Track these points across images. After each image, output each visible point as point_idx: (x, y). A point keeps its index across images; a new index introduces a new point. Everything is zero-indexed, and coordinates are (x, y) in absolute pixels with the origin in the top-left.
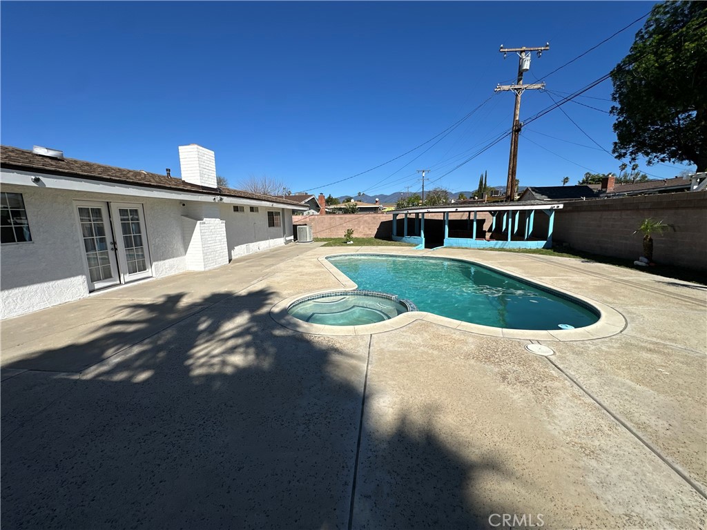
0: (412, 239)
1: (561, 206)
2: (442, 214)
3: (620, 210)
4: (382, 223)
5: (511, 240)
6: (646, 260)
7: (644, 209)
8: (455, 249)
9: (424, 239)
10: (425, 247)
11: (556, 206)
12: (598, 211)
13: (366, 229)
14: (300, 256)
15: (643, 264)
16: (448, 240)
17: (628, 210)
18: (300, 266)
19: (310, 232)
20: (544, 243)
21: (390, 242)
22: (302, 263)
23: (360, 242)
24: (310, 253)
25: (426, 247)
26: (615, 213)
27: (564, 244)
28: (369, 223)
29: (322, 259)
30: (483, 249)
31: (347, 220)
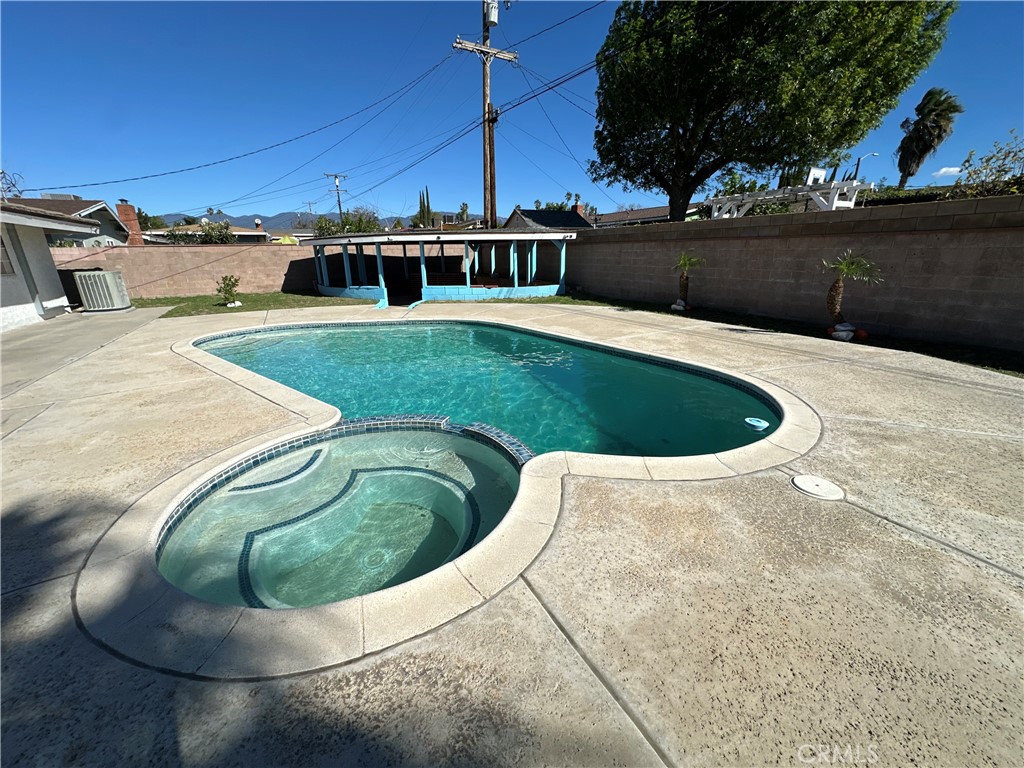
0: (365, 291)
1: (574, 236)
2: (401, 247)
3: (644, 241)
4: (293, 264)
5: (519, 286)
6: (683, 303)
7: (670, 240)
8: (440, 305)
9: (385, 290)
10: (390, 304)
11: (569, 234)
12: (617, 242)
13: (261, 276)
14: (110, 348)
15: (682, 308)
16: (427, 290)
17: (651, 241)
18: (123, 377)
19: (118, 286)
20: (555, 288)
21: (320, 299)
22: (127, 366)
23: (254, 302)
24: (136, 336)
25: (392, 302)
26: (636, 245)
27: (578, 288)
28: (264, 265)
29: (185, 348)
30: (484, 301)
31: (213, 258)
